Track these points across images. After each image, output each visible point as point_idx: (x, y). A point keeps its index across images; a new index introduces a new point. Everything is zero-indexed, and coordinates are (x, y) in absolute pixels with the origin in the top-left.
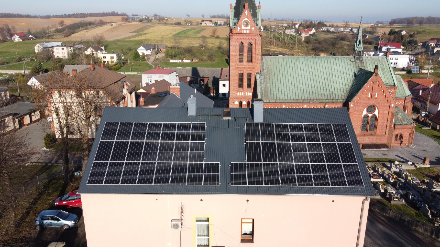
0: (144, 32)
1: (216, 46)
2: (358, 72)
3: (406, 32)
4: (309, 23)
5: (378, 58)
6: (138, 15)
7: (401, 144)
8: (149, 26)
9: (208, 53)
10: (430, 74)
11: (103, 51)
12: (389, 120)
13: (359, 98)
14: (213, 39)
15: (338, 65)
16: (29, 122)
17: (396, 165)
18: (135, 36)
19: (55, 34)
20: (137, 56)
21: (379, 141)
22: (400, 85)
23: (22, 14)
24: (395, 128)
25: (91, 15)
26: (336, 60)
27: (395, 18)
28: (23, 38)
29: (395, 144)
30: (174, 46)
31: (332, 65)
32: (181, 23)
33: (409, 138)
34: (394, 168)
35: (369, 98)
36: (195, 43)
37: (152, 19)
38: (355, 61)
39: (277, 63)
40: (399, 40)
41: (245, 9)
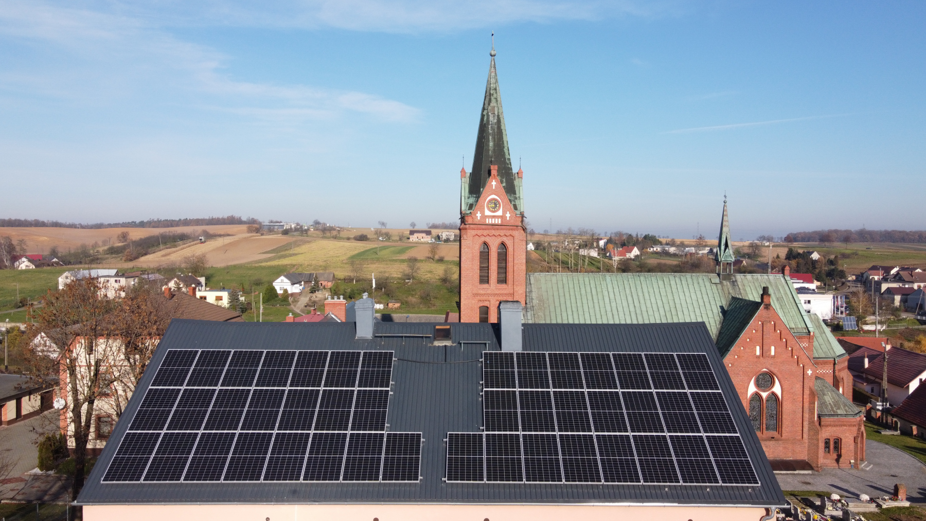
0: (291, 252)
1: (437, 278)
2: (728, 304)
3: (819, 254)
4: (625, 237)
5: (766, 277)
6: (281, 222)
7: (837, 461)
8: (301, 241)
9: (420, 290)
10: (880, 332)
11: (202, 286)
12: (806, 405)
13: (736, 357)
14: (432, 263)
15: (686, 290)
16: (14, 416)
17: (834, 502)
18: (270, 259)
19: (107, 256)
20: (271, 295)
21: (790, 454)
22: (821, 334)
23: (46, 221)
24: (822, 423)
25: (186, 223)
26: (681, 281)
27: (795, 232)
28: (38, 263)
29: (828, 461)
30: (348, 276)
31: (674, 290)
32: (368, 237)
33: (856, 447)
34: (831, 508)
35: (758, 357)
36: (395, 271)
37: (308, 229)
38: (721, 283)
39: (560, 286)
40: (808, 269)
41: (491, 177)
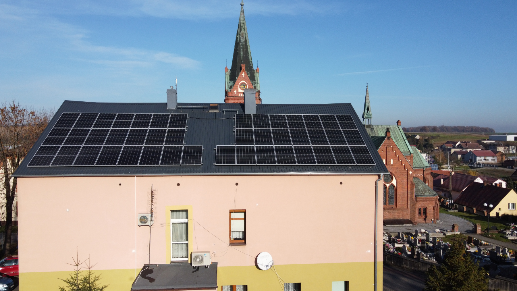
3: (420, 136)
12: (409, 190)
17: (422, 233)
22: (417, 156)
24: (417, 200)
33: (434, 213)
34: (420, 235)
40: (414, 143)
41: (241, 71)
